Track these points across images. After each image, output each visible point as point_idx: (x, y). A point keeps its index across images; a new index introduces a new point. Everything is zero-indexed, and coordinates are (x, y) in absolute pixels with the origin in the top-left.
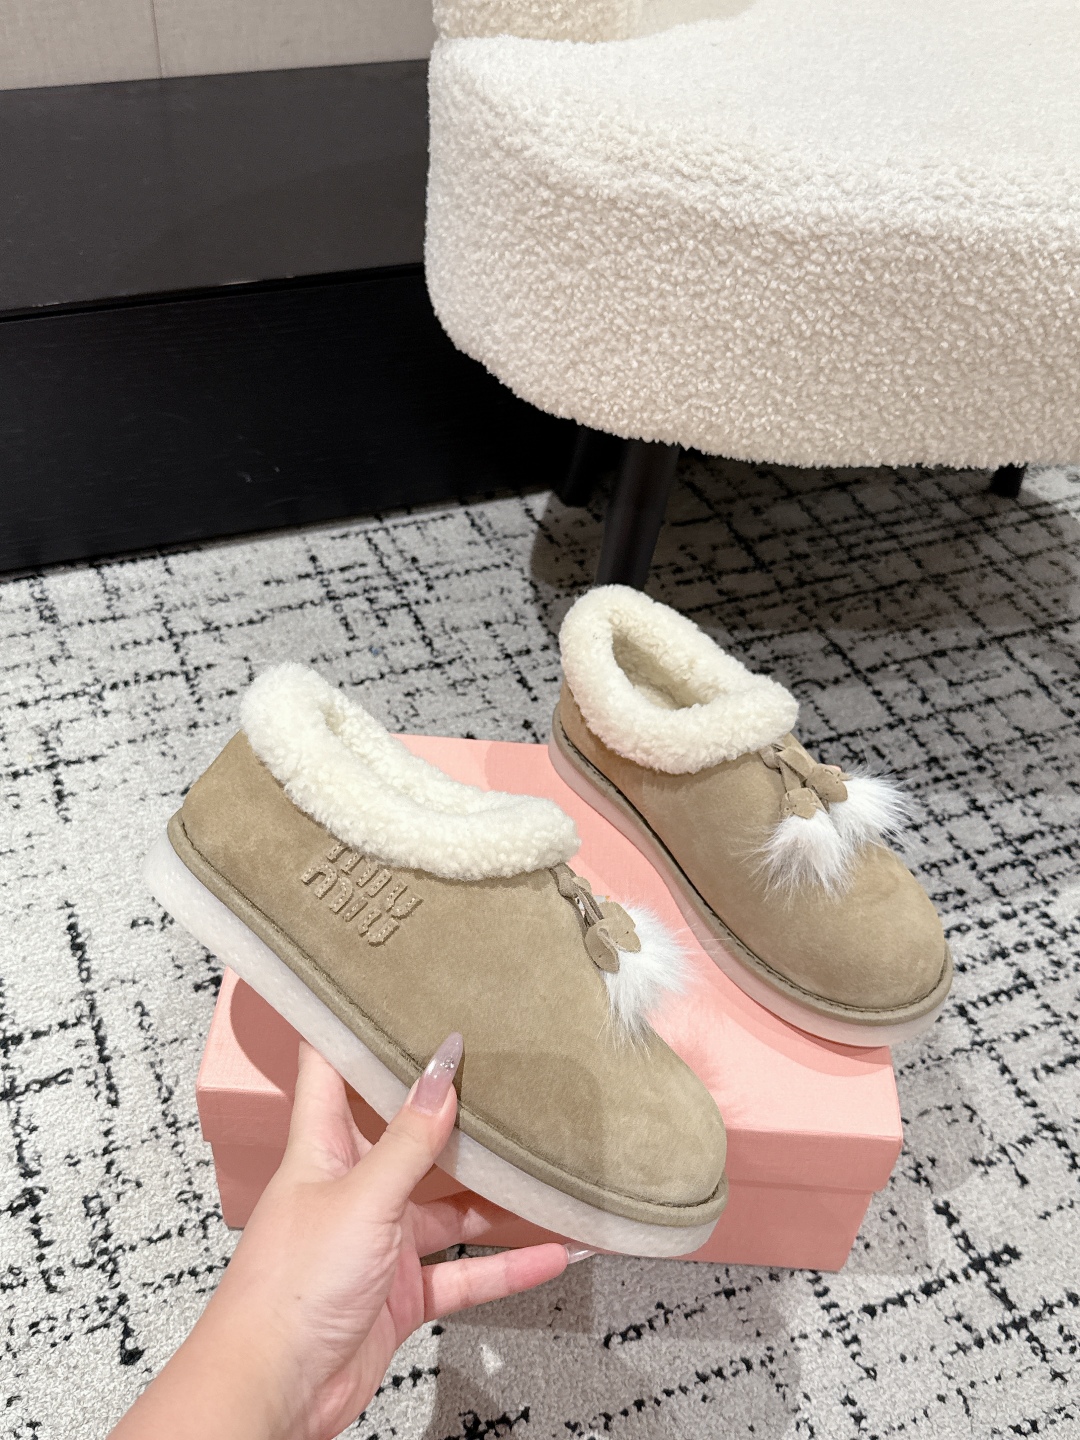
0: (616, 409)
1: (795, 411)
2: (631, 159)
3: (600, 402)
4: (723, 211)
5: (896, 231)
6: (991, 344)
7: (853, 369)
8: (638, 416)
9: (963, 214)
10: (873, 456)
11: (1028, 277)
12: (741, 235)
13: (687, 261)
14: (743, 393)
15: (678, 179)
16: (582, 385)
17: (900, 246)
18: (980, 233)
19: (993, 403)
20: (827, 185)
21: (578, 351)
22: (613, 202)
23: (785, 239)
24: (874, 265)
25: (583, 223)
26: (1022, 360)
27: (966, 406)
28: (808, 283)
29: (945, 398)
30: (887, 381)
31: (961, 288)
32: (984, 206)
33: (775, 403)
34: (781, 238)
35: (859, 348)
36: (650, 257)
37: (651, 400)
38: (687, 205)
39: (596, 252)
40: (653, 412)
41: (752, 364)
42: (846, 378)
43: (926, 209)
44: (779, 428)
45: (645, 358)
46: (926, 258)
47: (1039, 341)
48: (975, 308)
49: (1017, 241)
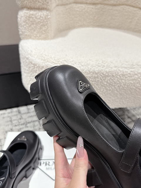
2: (46, 60)
5: (92, 72)
6: (110, 90)
9: (103, 69)
11: (115, 79)
17: (92, 74)
18: (106, 72)
26: (116, 93)
31: (104, 81)
32: (107, 67)
43: (96, 68)
46: (97, 76)
47: (118, 90)
48: (106, 85)
49: (113, 73)
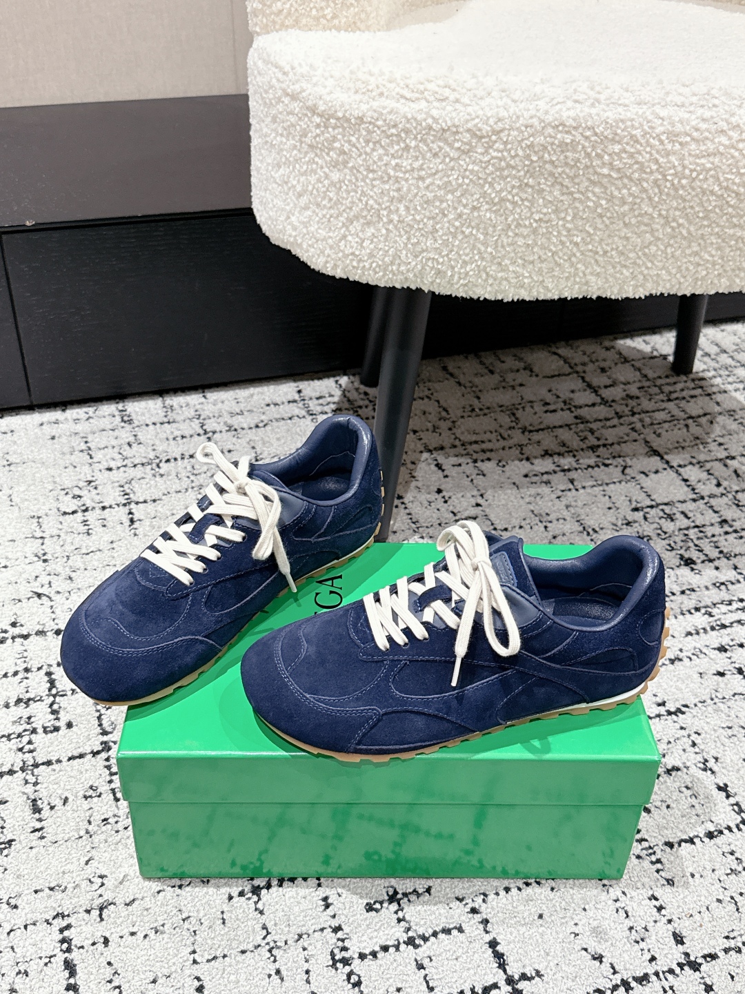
0: (374, 265)
1: (494, 258)
2: (371, 91)
3: (364, 261)
4: (433, 118)
7: (531, 224)
8: (390, 268)
10: (551, 289)
11: (644, 153)
12: (446, 133)
13: (412, 156)
14: (458, 246)
15: (403, 101)
16: (351, 251)
17: (553, 135)
18: (607, 123)
19: (631, 247)
20: (501, 98)
21: (347, 228)
22: (361, 119)
23: (476, 135)
24: (536, 149)
25: (344, 136)
26: (646, 212)
27: (612, 249)
28: (493, 165)
29: (596, 244)
30: (555, 233)
32: (608, 105)
33: (480, 253)
34: (474, 135)
35: (534, 210)
36: (388, 155)
37: (396, 256)
38: (409, 116)
39: (354, 155)
40: (399, 265)
41: (462, 225)
42: (525, 232)
44: (485, 270)
45: (391, 227)
